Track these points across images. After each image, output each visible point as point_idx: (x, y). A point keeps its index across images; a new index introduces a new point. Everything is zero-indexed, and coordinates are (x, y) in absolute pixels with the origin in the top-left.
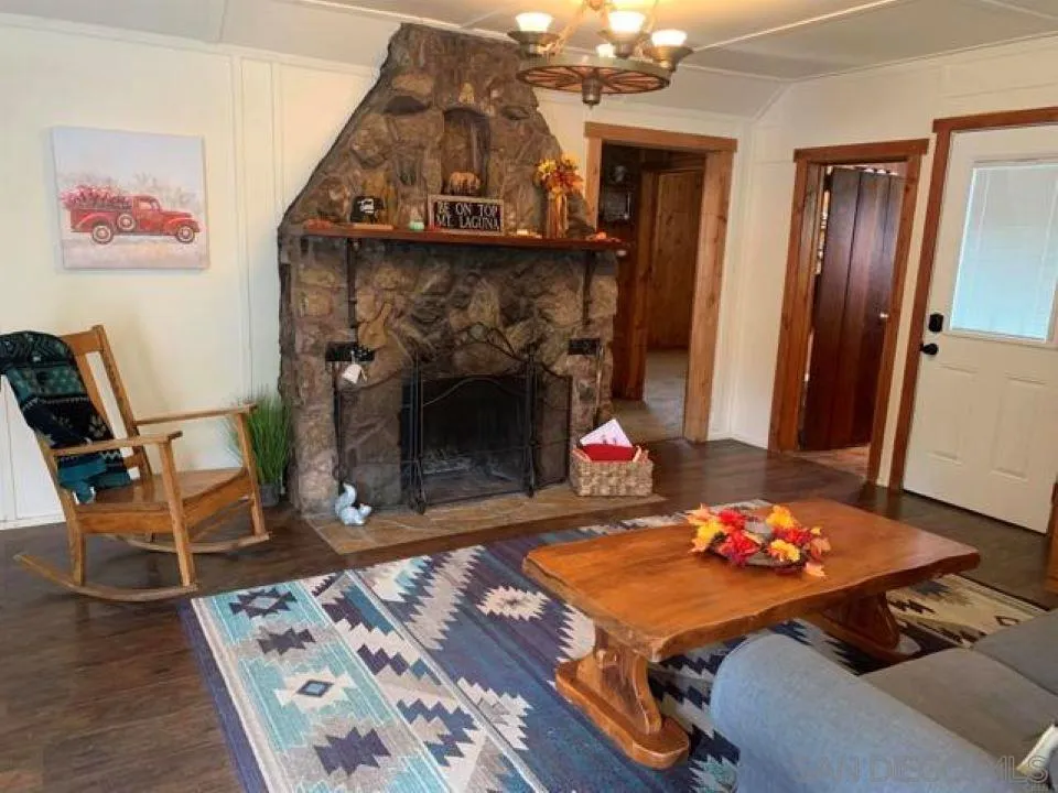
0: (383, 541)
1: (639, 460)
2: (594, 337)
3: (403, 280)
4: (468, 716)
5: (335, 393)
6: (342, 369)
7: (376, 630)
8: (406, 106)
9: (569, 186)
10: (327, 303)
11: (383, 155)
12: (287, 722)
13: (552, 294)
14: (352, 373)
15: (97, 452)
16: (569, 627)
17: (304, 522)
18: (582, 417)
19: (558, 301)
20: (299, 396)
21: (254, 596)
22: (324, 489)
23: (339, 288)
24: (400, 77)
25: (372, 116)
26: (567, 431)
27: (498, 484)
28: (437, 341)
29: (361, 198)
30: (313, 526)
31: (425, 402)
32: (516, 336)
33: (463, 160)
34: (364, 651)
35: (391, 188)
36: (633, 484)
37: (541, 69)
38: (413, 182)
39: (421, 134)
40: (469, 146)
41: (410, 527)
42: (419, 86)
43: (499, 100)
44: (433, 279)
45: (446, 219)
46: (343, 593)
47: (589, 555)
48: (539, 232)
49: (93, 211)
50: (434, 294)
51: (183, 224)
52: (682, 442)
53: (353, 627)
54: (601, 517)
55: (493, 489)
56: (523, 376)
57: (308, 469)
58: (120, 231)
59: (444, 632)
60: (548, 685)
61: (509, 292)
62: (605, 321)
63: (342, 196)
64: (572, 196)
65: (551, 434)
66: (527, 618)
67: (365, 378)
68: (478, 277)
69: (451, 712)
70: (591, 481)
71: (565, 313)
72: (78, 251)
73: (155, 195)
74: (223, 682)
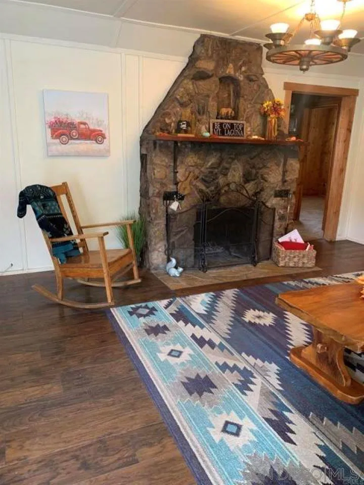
0: (190, 285)
1: (309, 250)
2: (287, 189)
3: (199, 161)
4: (250, 371)
5: (167, 215)
6: (170, 204)
7: (197, 327)
8: (202, 76)
9: (279, 114)
10: (164, 173)
11: (190, 100)
12: (165, 368)
13: (268, 167)
14: (174, 206)
15: (70, 241)
16: (289, 330)
17: (152, 274)
18: (279, 228)
19: (271, 171)
20: (150, 216)
21: (138, 308)
22: (160, 260)
23: (170, 165)
24: (199, 61)
25: (185, 81)
26: (272, 235)
27: (236, 259)
28: (213, 191)
29: (180, 121)
30: (156, 276)
31: (208, 219)
32: (250, 187)
33: (227, 102)
34: (193, 336)
35: (194, 116)
36: (306, 261)
37: (281, 53)
38: (203, 113)
39: (209, 90)
40: (229, 95)
41: (201, 279)
42: (207, 65)
43: (245, 72)
44: (212, 160)
45: (218, 131)
46: (178, 308)
47: (310, 298)
48: (263, 137)
49: (60, 129)
50: (212, 168)
51: (99, 135)
52: (324, 241)
53: (186, 325)
54: (292, 277)
55: (236, 262)
56: (253, 208)
57: (154, 250)
58: (72, 139)
59: (229, 330)
60: (286, 358)
61: (248, 167)
62: (293, 181)
63: (171, 121)
64: (279, 119)
65: (264, 236)
66: (268, 325)
67: (180, 208)
68: (233, 159)
69: (242, 369)
70: (285, 259)
71: (274, 177)
72: (54, 147)
73: (87, 121)
74: (132, 348)
